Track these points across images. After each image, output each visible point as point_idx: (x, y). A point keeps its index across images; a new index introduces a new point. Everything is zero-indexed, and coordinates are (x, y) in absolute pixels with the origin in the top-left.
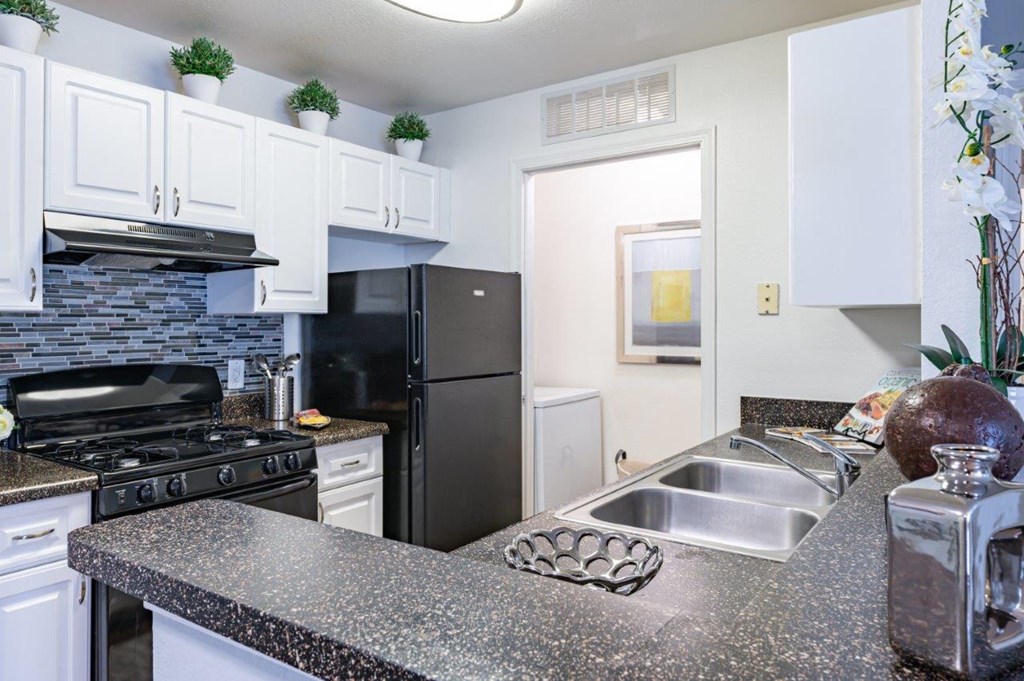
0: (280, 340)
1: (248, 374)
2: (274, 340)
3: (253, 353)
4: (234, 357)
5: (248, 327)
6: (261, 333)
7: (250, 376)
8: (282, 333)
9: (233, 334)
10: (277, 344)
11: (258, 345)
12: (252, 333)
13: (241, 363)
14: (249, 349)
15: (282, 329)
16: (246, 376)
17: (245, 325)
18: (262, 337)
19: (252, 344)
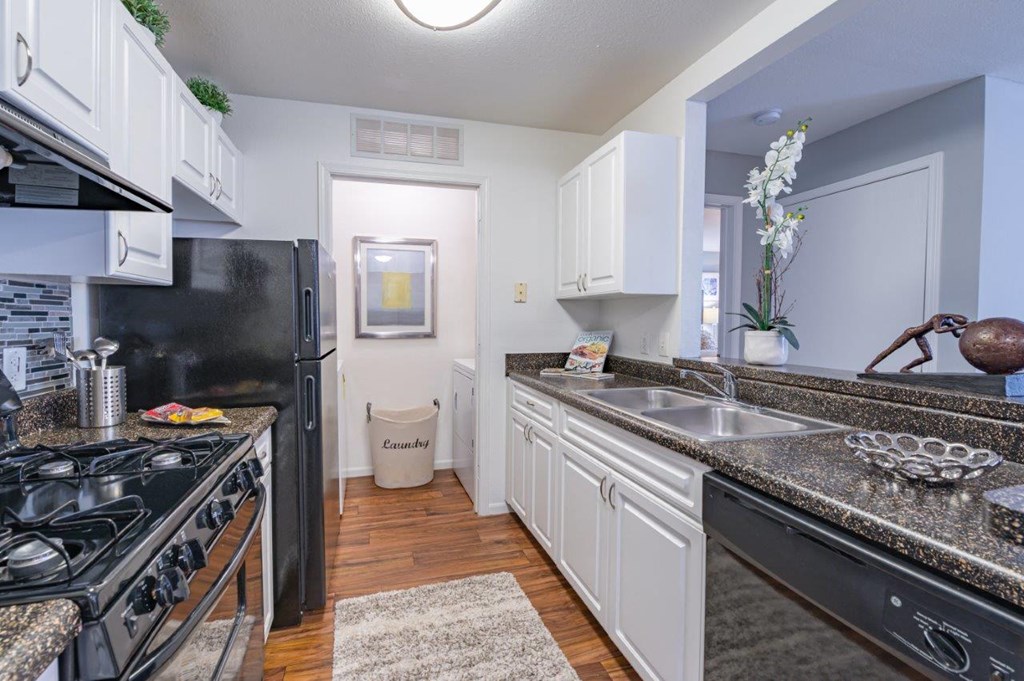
0: (67, 319)
1: (30, 368)
2: (62, 319)
3: (35, 338)
4: (10, 344)
5: (27, 299)
6: (43, 308)
7: (34, 370)
8: (70, 309)
9: (9, 307)
10: (64, 324)
11: (42, 325)
12: (34, 308)
13: (22, 352)
14: (31, 331)
15: (69, 304)
16: (27, 371)
17: (24, 296)
18: (46, 314)
19: (32, 322)
